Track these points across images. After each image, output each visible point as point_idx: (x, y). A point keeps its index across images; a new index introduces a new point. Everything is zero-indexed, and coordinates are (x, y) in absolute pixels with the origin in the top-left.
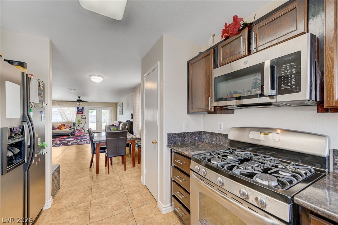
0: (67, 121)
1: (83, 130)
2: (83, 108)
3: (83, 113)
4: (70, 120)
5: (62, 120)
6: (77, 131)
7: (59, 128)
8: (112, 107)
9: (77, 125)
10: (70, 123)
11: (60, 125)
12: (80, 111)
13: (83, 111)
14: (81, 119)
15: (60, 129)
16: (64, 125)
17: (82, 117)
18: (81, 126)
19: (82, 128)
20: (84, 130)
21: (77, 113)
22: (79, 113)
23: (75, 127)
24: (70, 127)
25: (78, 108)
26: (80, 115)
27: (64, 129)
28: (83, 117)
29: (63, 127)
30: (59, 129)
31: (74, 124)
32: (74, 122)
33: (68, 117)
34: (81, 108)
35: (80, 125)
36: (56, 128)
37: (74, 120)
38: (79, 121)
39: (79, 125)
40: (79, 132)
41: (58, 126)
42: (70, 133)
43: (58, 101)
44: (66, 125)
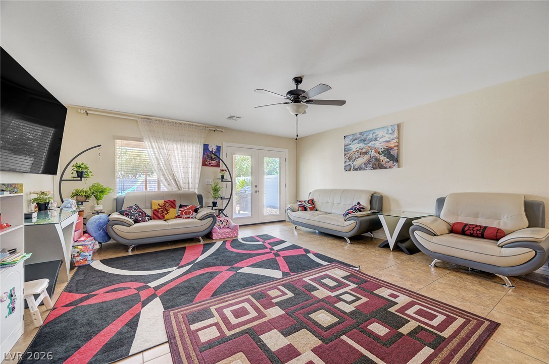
0: (174, 189)
2: (219, 148)
4: (185, 188)
7: (159, 214)
8: (287, 150)
9: (207, 200)
10: (188, 196)
11: (162, 202)
12: (211, 158)
13: (220, 158)
14: (221, 184)
15: (162, 218)
16: (173, 204)
17: (223, 177)
18: (220, 206)
19: (221, 214)
21: (204, 164)
22: (210, 165)
24: (196, 211)
25: (206, 147)
27: (176, 217)
28: (227, 176)
29: (172, 212)
30: (160, 219)
31: (200, 198)
32: (198, 192)
33: (179, 175)
34: (212, 148)
35: (219, 201)
36: (149, 212)
37: (197, 185)
38: (214, 191)
39: (215, 204)
40: (222, 226)
41: (156, 207)
42: (201, 234)
43: (148, 119)
44: (178, 205)
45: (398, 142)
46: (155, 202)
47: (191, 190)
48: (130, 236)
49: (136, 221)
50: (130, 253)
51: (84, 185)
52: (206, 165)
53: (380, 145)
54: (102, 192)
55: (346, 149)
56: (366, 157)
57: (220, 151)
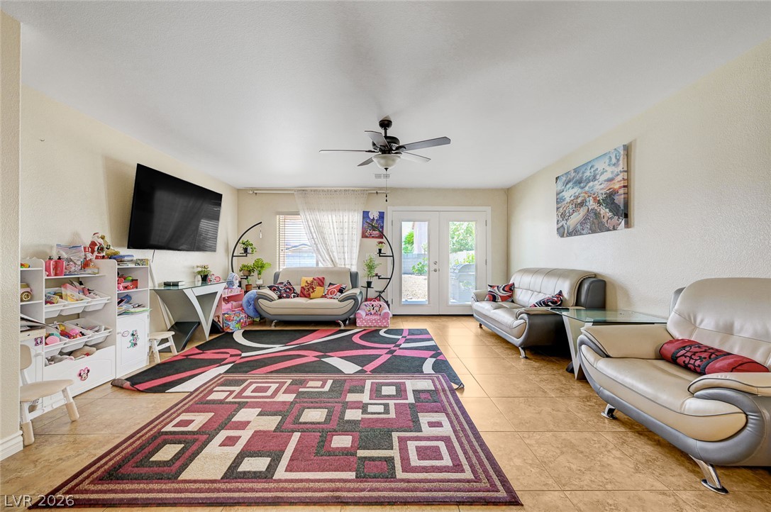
0: (330, 265)
1: (382, 303)
2: (382, 215)
3: (381, 236)
4: (340, 264)
5: (317, 264)
6: (363, 306)
7: (305, 293)
8: (489, 209)
9: (362, 281)
10: (340, 273)
11: (310, 279)
12: (374, 227)
13: (382, 227)
14: (378, 260)
15: (308, 296)
16: (321, 282)
17: (380, 250)
18: (377, 285)
19: (379, 297)
20: (387, 302)
21: (364, 236)
22: (370, 236)
23: (357, 291)
24: (341, 291)
25: (366, 214)
26: (373, 243)
27: (322, 297)
28: (386, 250)
29: (319, 290)
30: (306, 297)
31: (354, 277)
32: (354, 269)
33: (334, 249)
34: (374, 214)
35: (375, 281)
36: (298, 290)
37: (355, 262)
38: (370, 267)
39: (369, 284)
40: (372, 312)
41: (303, 285)
42: (340, 317)
43: (303, 192)
44: (327, 283)
45: (628, 180)
46: (305, 279)
47: (348, 267)
48: (272, 311)
49: (280, 297)
50: (273, 328)
51: (250, 261)
52: (367, 237)
53: (599, 188)
54: (262, 267)
55: (559, 200)
56: (583, 211)
57: (383, 218)
